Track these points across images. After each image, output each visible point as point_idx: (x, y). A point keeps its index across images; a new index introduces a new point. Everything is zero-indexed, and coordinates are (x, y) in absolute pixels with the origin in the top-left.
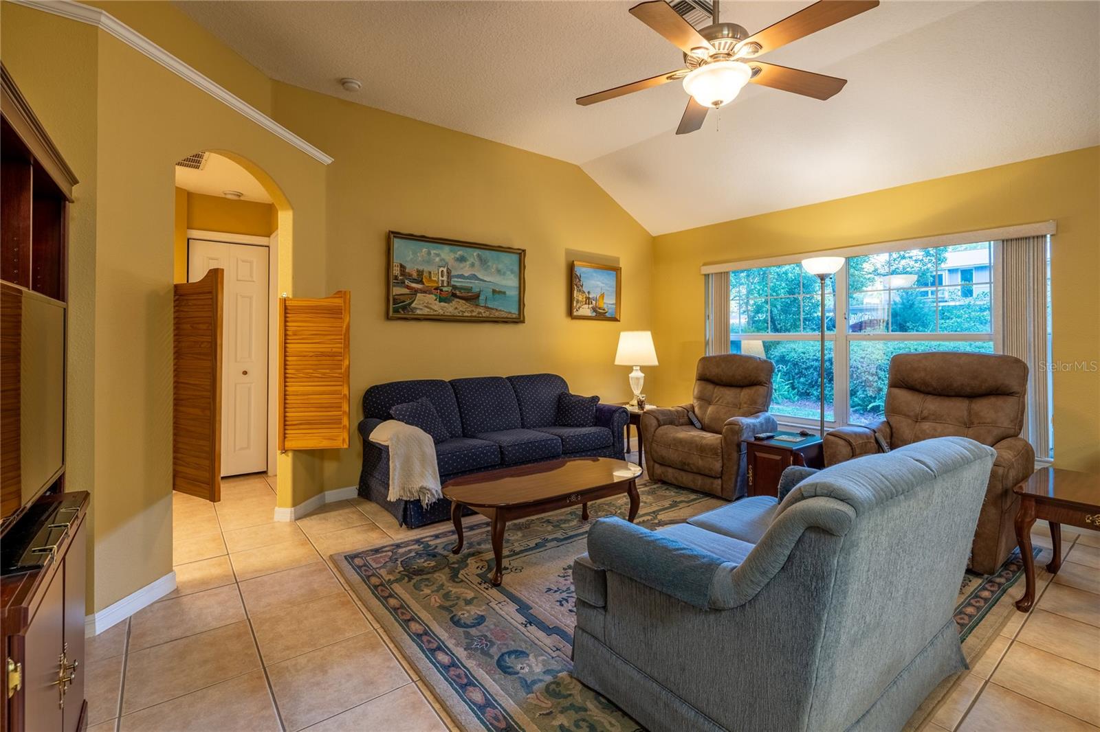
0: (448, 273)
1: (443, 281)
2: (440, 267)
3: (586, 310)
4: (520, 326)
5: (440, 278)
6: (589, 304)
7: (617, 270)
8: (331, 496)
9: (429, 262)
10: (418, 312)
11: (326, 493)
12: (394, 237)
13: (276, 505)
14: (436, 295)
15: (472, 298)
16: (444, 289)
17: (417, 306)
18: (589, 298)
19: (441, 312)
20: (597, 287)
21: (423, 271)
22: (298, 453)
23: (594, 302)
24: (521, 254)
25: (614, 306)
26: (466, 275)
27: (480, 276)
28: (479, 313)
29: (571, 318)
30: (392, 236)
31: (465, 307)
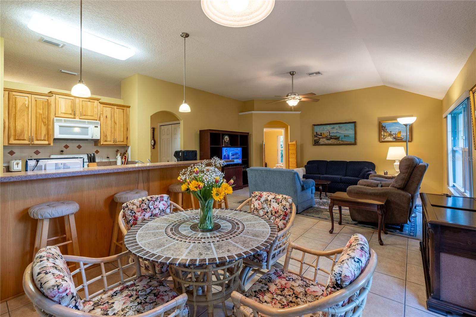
0: (329, 132)
1: (328, 135)
2: (327, 131)
4: (355, 146)
6: (391, 136)
9: (323, 130)
10: (321, 143)
14: (326, 139)
15: (337, 138)
16: (328, 137)
18: (391, 134)
19: (327, 143)
20: (396, 129)
21: (322, 133)
23: (394, 135)
25: (408, 136)
26: (335, 132)
27: (339, 132)
28: (340, 142)
29: (380, 142)
30: (313, 126)
31: (335, 141)
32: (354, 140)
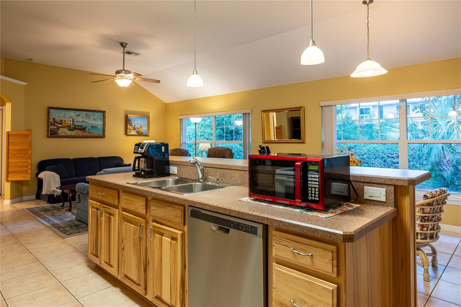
0: (72, 120)
1: (70, 123)
2: (69, 118)
3: (133, 132)
4: (103, 139)
5: (69, 122)
6: (135, 130)
7: (148, 117)
8: (25, 198)
9: (64, 117)
10: (60, 135)
11: (24, 197)
12: (51, 109)
13: (4, 199)
14: (67, 128)
15: (83, 129)
16: (71, 126)
17: (60, 133)
18: (135, 128)
19: (70, 134)
20: (139, 123)
21: (62, 120)
22: (12, 182)
23: (137, 129)
24: (104, 112)
25: (147, 131)
26: (80, 121)
27: (86, 121)
28: (86, 134)
29: (126, 136)
31: (80, 132)
32: (102, 132)
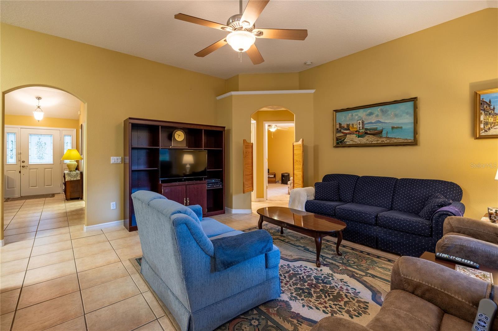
0: (362, 122)
1: (360, 127)
2: (358, 120)
5: (358, 126)
10: (348, 143)
12: (336, 112)
14: (356, 135)
15: (378, 133)
16: (361, 131)
17: (347, 141)
19: (359, 143)
21: (349, 125)
24: (415, 100)
26: (373, 122)
27: (382, 121)
28: (382, 141)
29: (477, 138)
30: (335, 112)
31: (373, 138)
